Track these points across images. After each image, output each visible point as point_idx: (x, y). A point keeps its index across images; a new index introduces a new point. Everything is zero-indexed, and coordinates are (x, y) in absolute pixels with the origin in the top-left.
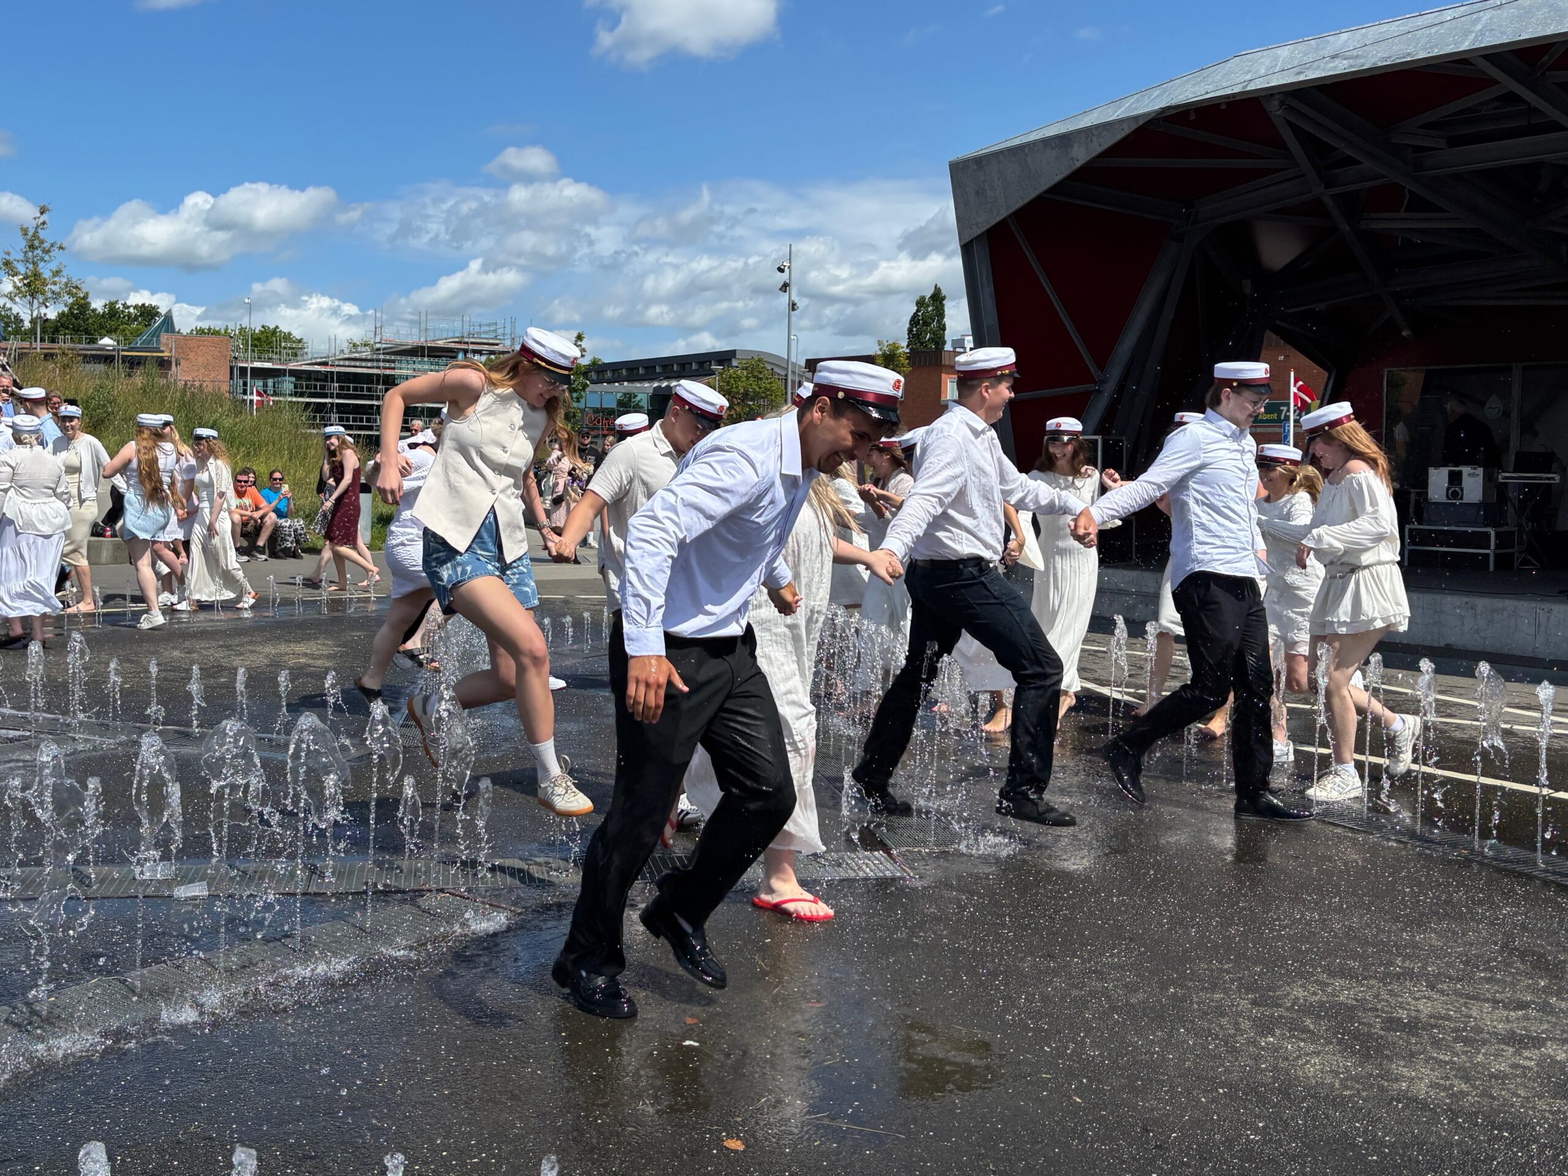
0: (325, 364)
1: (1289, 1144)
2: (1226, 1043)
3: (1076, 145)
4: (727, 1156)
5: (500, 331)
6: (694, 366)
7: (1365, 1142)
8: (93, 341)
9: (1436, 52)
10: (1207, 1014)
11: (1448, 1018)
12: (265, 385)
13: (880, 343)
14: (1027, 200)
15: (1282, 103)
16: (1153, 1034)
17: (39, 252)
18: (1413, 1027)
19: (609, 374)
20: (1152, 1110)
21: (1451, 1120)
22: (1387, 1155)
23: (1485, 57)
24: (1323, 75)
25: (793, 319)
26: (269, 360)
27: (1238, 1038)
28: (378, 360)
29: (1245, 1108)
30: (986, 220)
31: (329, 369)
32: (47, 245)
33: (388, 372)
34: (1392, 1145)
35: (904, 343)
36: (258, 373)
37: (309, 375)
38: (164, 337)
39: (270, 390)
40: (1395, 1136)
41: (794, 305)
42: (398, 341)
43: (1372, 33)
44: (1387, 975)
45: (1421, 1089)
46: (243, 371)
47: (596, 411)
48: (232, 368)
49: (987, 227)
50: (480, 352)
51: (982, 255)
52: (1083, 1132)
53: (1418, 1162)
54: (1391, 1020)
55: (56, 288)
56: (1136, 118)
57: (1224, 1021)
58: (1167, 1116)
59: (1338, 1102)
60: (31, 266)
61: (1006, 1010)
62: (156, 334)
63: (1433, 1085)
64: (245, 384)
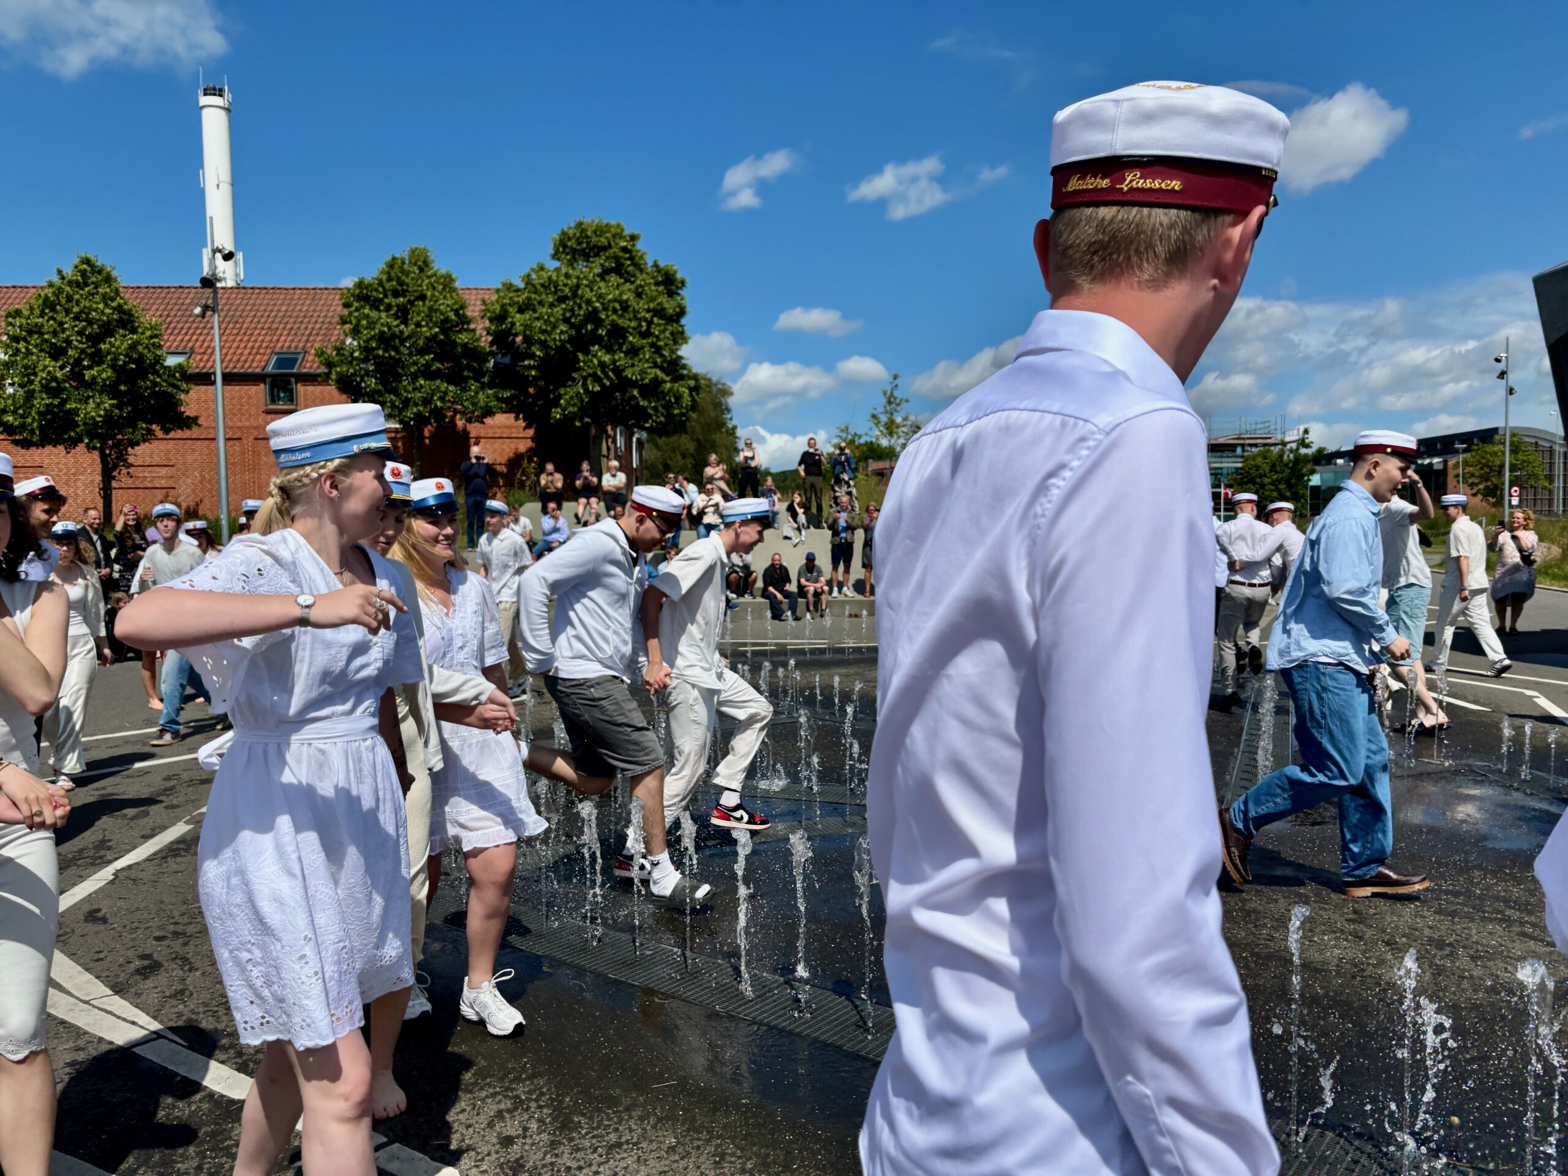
6: (1457, 444)
41: (1511, 389)
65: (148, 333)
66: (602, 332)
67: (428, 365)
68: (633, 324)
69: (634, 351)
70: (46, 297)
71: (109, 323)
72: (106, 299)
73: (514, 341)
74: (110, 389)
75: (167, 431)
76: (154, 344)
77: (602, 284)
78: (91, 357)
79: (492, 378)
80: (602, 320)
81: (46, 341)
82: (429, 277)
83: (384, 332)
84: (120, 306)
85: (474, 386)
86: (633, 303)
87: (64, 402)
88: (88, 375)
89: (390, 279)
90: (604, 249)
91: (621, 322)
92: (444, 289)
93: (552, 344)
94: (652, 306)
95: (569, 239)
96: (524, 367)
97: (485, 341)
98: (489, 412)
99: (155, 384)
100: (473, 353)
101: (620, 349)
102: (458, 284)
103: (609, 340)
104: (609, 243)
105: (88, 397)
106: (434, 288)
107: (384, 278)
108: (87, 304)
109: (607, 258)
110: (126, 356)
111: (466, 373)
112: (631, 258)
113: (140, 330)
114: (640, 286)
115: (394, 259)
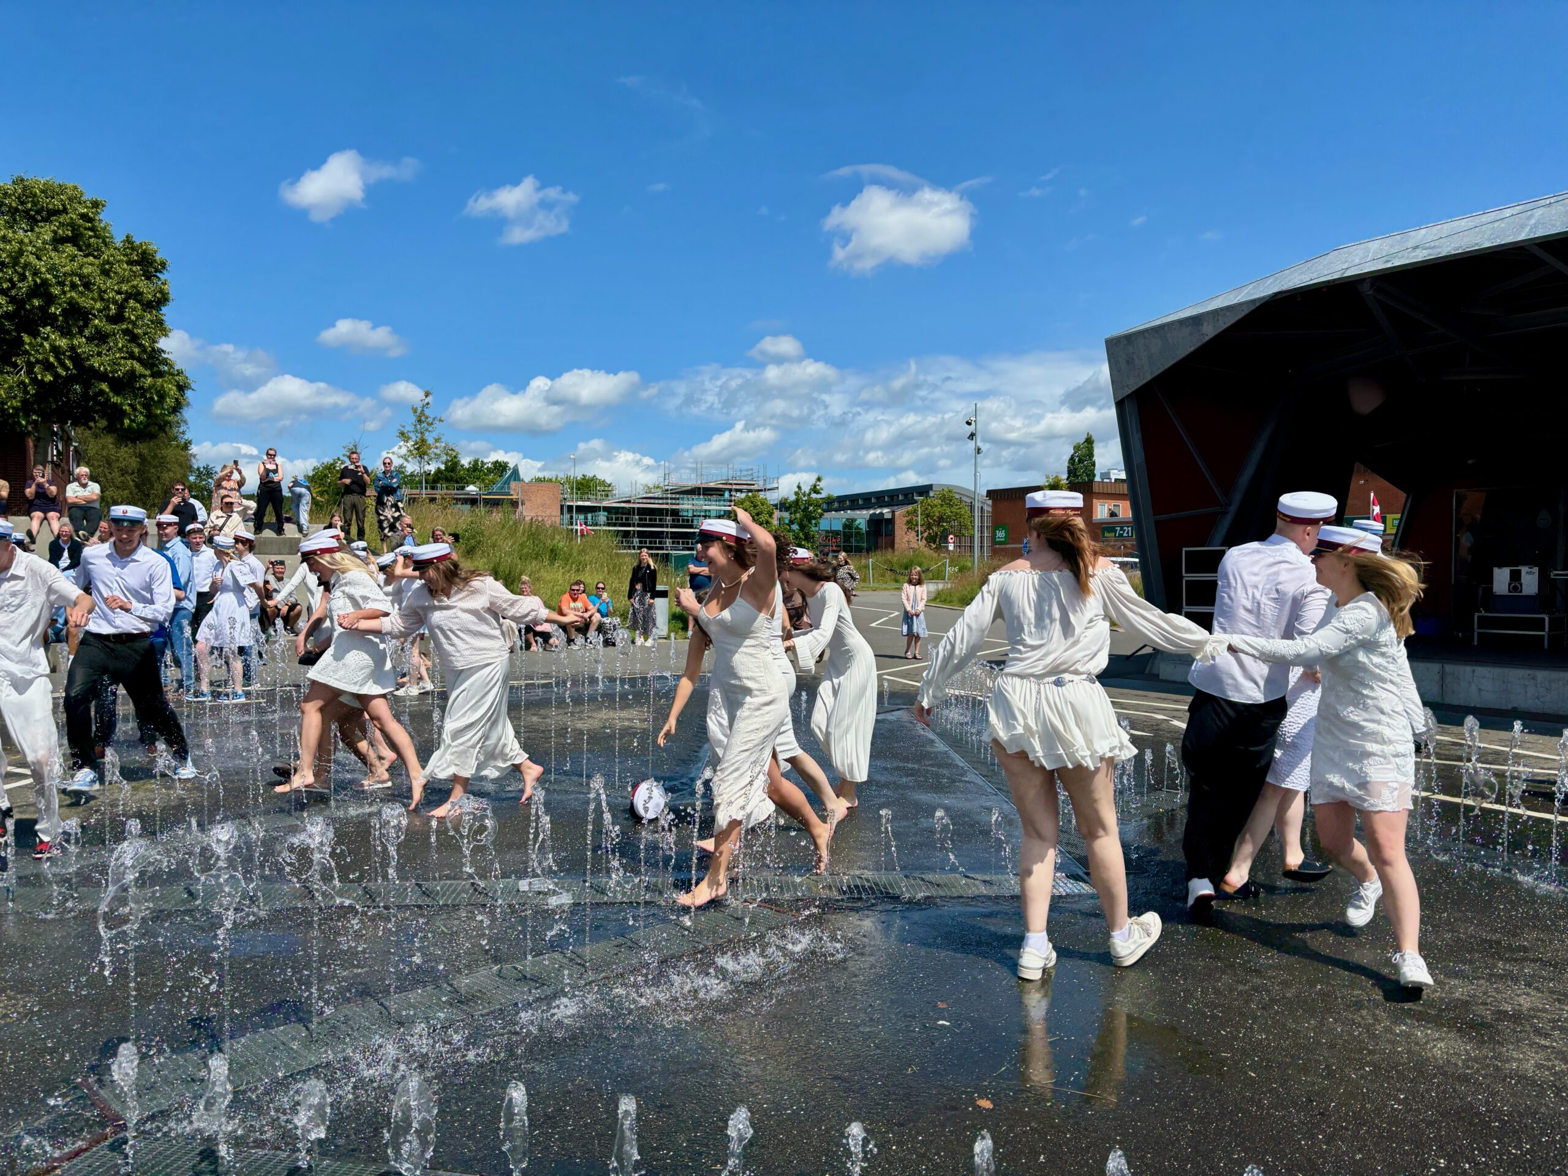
0: (629, 502)
1: (1426, 1112)
2: (1368, 1031)
3: (1205, 324)
4: (981, 1112)
5: (755, 475)
6: (901, 497)
7: (1487, 1111)
8: (463, 488)
9: (1498, 242)
10: (1350, 1006)
11: (1545, 1011)
12: (586, 518)
13: (1047, 477)
14: (1166, 367)
15: (1372, 285)
16: (1308, 1022)
17: (425, 425)
18: (1517, 1017)
19: (836, 505)
20: (1314, 1084)
21: (1557, 1095)
22: (1507, 1122)
23: (1536, 244)
24: (1407, 262)
25: (979, 460)
26: (589, 500)
27: (1378, 1027)
28: (667, 498)
29: (1388, 1083)
30: (1135, 383)
31: (631, 505)
32: (430, 420)
33: (674, 507)
34: (1510, 1114)
35: (1065, 476)
36: (580, 509)
37: (617, 510)
38: (513, 484)
39: (590, 521)
40: (1511, 1106)
41: (979, 449)
42: (681, 484)
43: (1446, 228)
44: (1491, 975)
45: (1529, 1067)
46: (570, 508)
47: (827, 532)
48: (562, 507)
49: (1136, 387)
50: (741, 491)
51: (1130, 408)
52: (1260, 1100)
53: (1533, 1129)
54: (1500, 1012)
55: (438, 452)
56: (1253, 301)
57: (1364, 1012)
58: (1327, 1089)
59: (1465, 1079)
60: (419, 435)
61: (1186, 1000)
62: (507, 482)
63: (1538, 1066)
64: (572, 518)
66: (55, 310)
68: (98, 305)
69: (100, 337)
77: (53, 254)
80: (57, 298)
86: (99, 280)
90: (56, 212)
91: (81, 301)
94: (125, 288)
95: (6, 194)
101: (81, 333)
104: (64, 205)
109: (61, 224)
112: (93, 230)
114: (109, 262)
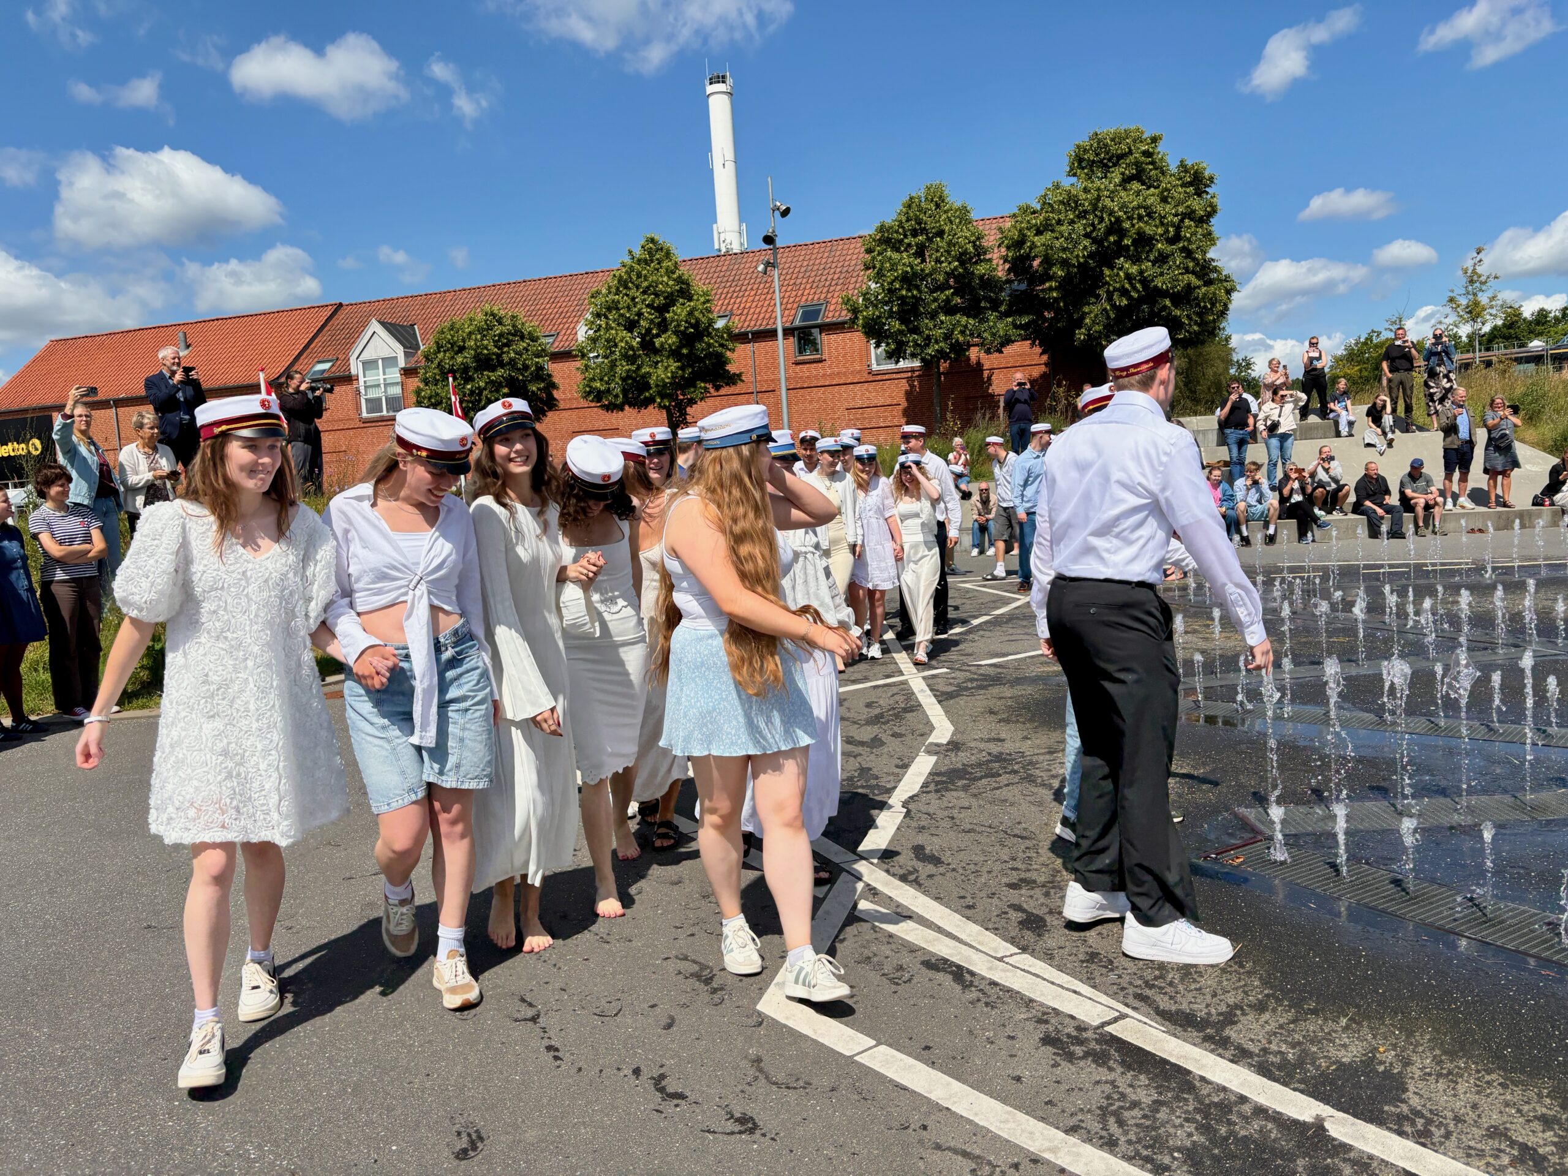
8: (1524, 345)
17: (1478, 284)
32: (1484, 278)
55: (1494, 310)
60: (1471, 297)
65: (702, 299)
66: (1127, 242)
67: (948, 301)
68: (1160, 230)
69: (1162, 259)
70: (620, 276)
71: (672, 294)
72: (669, 272)
73: (1031, 266)
74: (675, 354)
75: (717, 388)
76: (706, 309)
77: (1123, 194)
78: (659, 325)
79: (1010, 305)
80: (1128, 231)
81: (622, 315)
82: (946, 212)
83: (907, 272)
84: (680, 277)
85: (992, 316)
86: (1160, 208)
87: (639, 368)
88: (657, 342)
89: (908, 220)
90: (1124, 156)
91: (1147, 229)
92: (960, 222)
93: (1074, 261)
94: (1181, 209)
95: (1085, 151)
96: (1043, 290)
97: (1001, 271)
98: (1007, 341)
99: (709, 345)
100: (989, 283)
101: (1147, 258)
102: (973, 215)
103: (1136, 250)
104: (1129, 148)
105: (657, 363)
106: (951, 222)
107: (904, 219)
108: (655, 278)
109: (1128, 165)
110: (686, 322)
111: (983, 304)
112: (1153, 163)
113: (695, 297)
114: (1166, 189)
115: (911, 198)
